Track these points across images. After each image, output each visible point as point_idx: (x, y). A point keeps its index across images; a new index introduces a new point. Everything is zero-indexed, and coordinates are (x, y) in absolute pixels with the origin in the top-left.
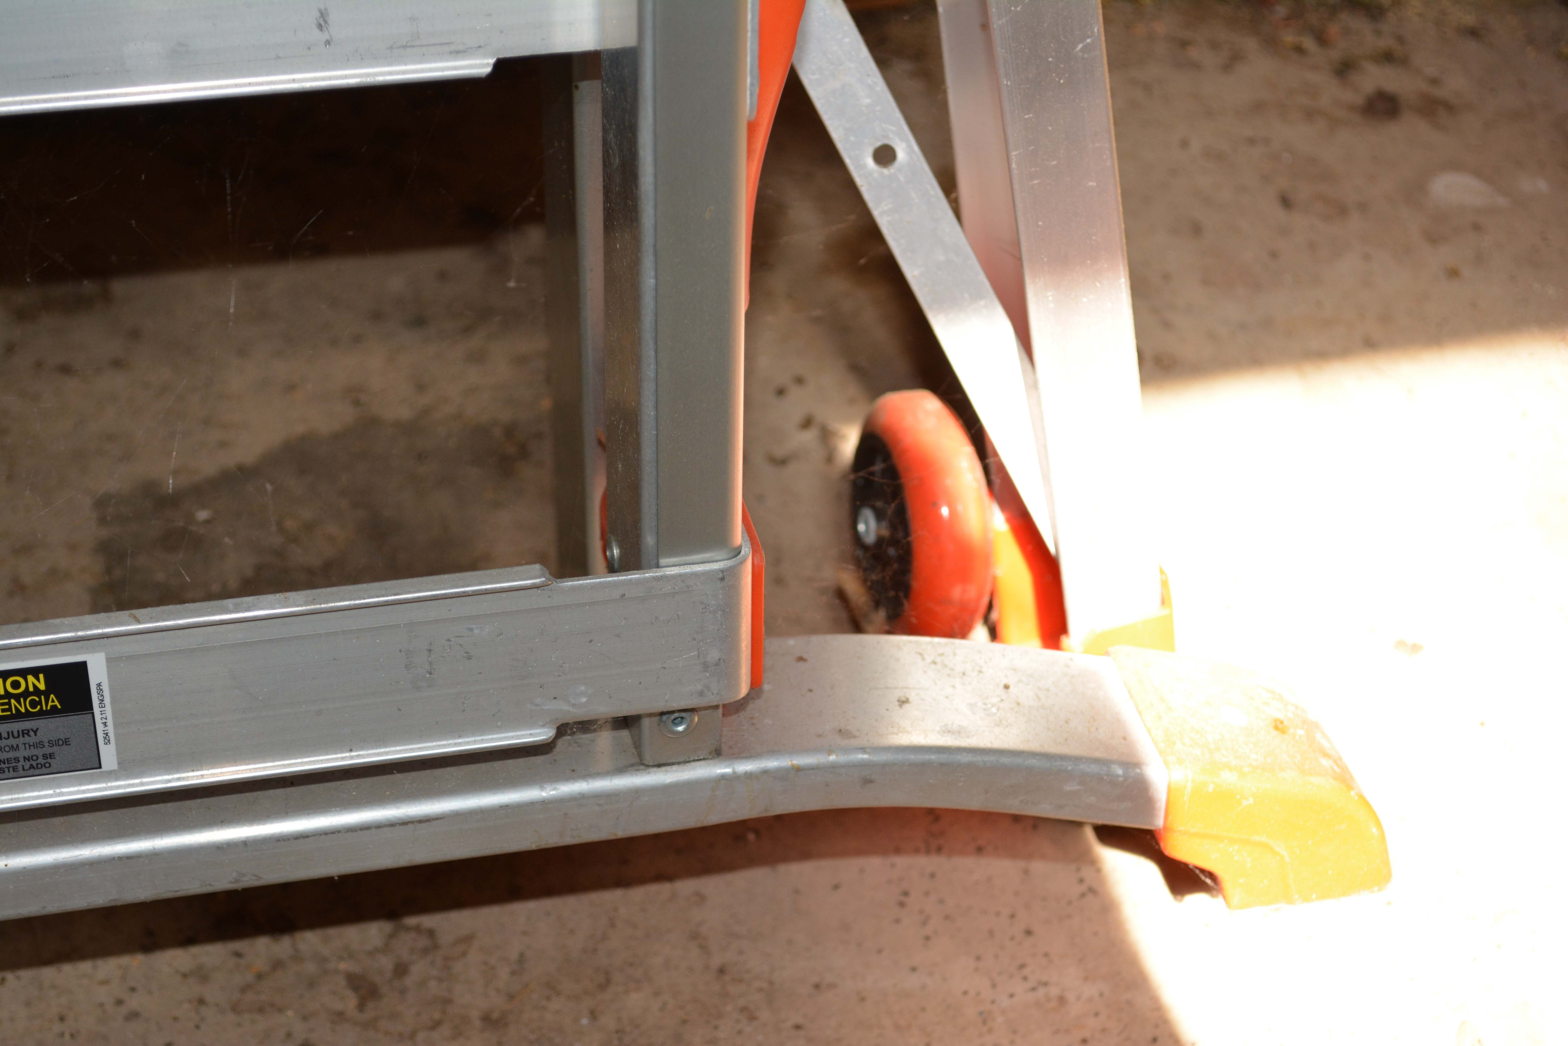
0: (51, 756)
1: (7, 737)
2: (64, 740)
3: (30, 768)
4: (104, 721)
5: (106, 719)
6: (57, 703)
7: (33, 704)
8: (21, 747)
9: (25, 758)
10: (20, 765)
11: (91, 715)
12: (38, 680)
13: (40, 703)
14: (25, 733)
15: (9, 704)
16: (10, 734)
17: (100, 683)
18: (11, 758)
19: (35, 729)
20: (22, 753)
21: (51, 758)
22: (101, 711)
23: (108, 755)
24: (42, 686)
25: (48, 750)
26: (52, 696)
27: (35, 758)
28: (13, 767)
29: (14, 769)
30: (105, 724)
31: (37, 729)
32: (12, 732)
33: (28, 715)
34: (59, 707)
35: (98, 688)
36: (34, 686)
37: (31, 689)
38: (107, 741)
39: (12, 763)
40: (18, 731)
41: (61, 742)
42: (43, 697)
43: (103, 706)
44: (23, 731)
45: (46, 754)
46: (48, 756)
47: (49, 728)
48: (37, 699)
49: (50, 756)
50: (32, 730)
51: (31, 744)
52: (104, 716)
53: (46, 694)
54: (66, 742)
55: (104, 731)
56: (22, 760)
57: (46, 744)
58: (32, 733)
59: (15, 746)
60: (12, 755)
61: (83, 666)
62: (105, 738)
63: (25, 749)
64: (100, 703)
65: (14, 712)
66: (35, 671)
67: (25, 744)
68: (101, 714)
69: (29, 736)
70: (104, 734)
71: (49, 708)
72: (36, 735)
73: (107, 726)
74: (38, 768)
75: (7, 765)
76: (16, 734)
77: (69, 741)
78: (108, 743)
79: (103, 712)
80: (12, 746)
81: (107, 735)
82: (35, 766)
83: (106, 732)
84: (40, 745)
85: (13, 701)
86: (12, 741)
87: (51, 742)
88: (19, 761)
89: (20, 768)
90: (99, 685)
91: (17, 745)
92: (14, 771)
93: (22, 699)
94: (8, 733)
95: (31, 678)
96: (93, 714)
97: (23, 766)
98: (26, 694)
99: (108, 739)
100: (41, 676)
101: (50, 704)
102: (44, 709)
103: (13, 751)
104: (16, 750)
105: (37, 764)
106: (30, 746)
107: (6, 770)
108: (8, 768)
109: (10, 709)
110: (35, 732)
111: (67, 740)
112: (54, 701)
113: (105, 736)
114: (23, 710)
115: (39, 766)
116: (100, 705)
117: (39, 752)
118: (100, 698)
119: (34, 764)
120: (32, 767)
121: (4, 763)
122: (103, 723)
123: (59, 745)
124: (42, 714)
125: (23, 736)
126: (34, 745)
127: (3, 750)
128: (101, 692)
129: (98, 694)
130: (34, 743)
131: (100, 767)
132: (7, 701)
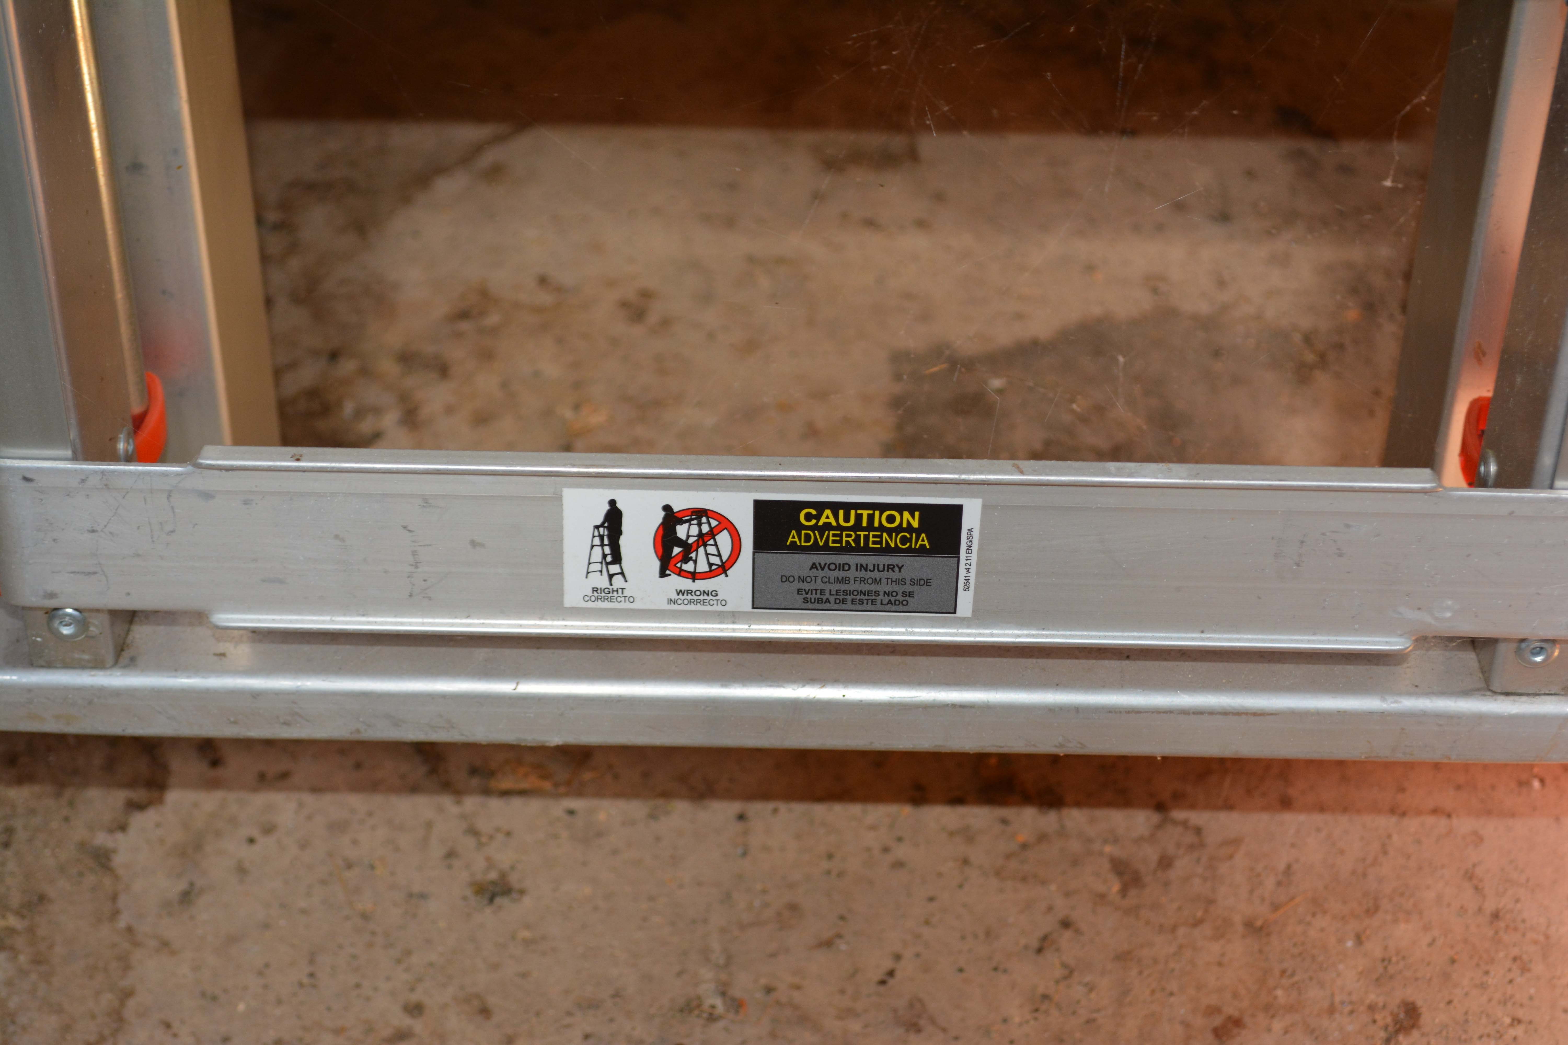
0: (911, 594)
1: (872, 569)
2: (926, 581)
3: (888, 603)
4: (968, 567)
5: (970, 565)
6: (926, 543)
7: (904, 540)
8: (884, 581)
9: (885, 592)
10: (879, 598)
11: (957, 559)
12: (913, 517)
13: (910, 540)
14: (890, 568)
15: (881, 537)
16: (876, 567)
17: (971, 529)
18: (872, 591)
19: (900, 566)
20: (883, 587)
21: (909, 596)
22: (967, 557)
23: (965, 601)
24: (915, 524)
25: (908, 588)
26: (923, 535)
27: (894, 594)
28: (872, 600)
29: (872, 602)
30: (968, 570)
31: (903, 566)
32: (878, 565)
33: (896, 551)
34: (928, 547)
35: (969, 533)
36: (908, 522)
37: (905, 525)
38: (967, 588)
39: (872, 596)
40: (884, 565)
41: (922, 582)
42: (914, 535)
43: (970, 552)
44: (888, 565)
45: (906, 592)
46: (908, 594)
47: (914, 566)
48: (908, 536)
49: (909, 594)
50: (897, 566)
51: (894, 579)
52: (969, 562)
53: (918, 532)
54: (927, 582)
55: (966, 577)
56: (882, 594)
57: (908, 582)
58: (896, 569)
59: (878, 579)
60: (873, 587)
61: (959, 508)
62: (965, 584)
63: (887, 584)
64: (967, 549)
65: (884, 546)
66: (911, 508)
67: (888, 579)
68: (967, 560)
69: (894, 571)
70: (965, 580)
71: (917, 547)
72: (900, 571)
73: (969, 572)
74: (895, 605)
75: (867, 597)
76: (881, 568)
77: (930, 582)
78: (967, 590)
79: (969, 558)
80: (876, 579)
81: (968, 582)
82: (893, 602)
83: (967, 578)
84: (903, 581)
85: (885, 535)
86: (876, 574)
87: (913, 581)
88: (879, 595)
89: (879, 602)
90: (970, 530)
91: (880, 579)
92: (872, 604)
93: (894, 534)
94: (874, 565)
95: (906, 515)
96: (959, 558)
97: (882, 600)
98: (899, 529)
99: (968, 586)
100: (917, 514)
101: (920, 542)
102: (913, 546)
103: (875, 584)
104: (878, 584)
105: (895, 601)
106: (892, 581)
107: (865, 602)
108: (867, 600)
109: (880, 543)
110: (900, 569)
111: (928, 581)
112: (924, 540)
113: (966, 582)
114: (893, 545)
115: (897, 603)
116: (968, 551)
117: (900, 589)
118: (968, 543)
119: (893, 599)
120: (890, 602)
121: (865, 595)
122: (966, 569)
123: (920, 585)
124: (910, 551)
125: (888, 571)
126: (896, 581)
127: (866, 582)
128: (971, 537)
129: (968, 539)
130: (896, 579)
131: (955, 612)
132: (879, 533)
